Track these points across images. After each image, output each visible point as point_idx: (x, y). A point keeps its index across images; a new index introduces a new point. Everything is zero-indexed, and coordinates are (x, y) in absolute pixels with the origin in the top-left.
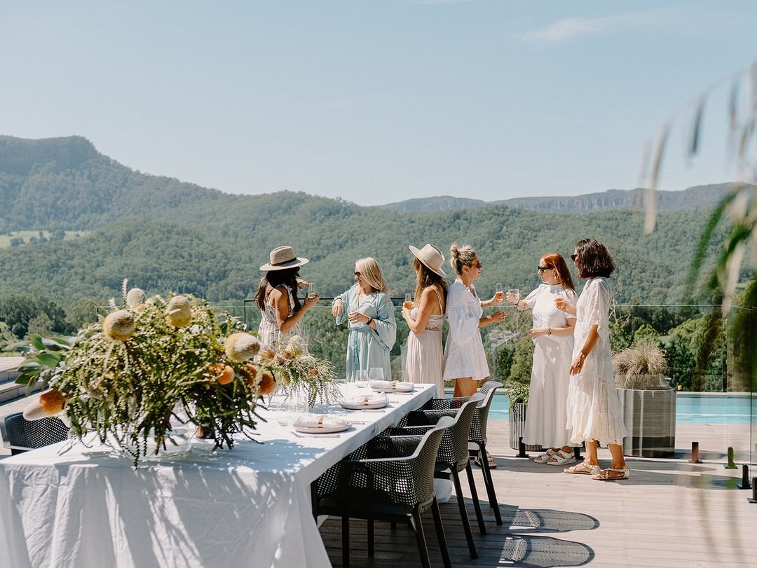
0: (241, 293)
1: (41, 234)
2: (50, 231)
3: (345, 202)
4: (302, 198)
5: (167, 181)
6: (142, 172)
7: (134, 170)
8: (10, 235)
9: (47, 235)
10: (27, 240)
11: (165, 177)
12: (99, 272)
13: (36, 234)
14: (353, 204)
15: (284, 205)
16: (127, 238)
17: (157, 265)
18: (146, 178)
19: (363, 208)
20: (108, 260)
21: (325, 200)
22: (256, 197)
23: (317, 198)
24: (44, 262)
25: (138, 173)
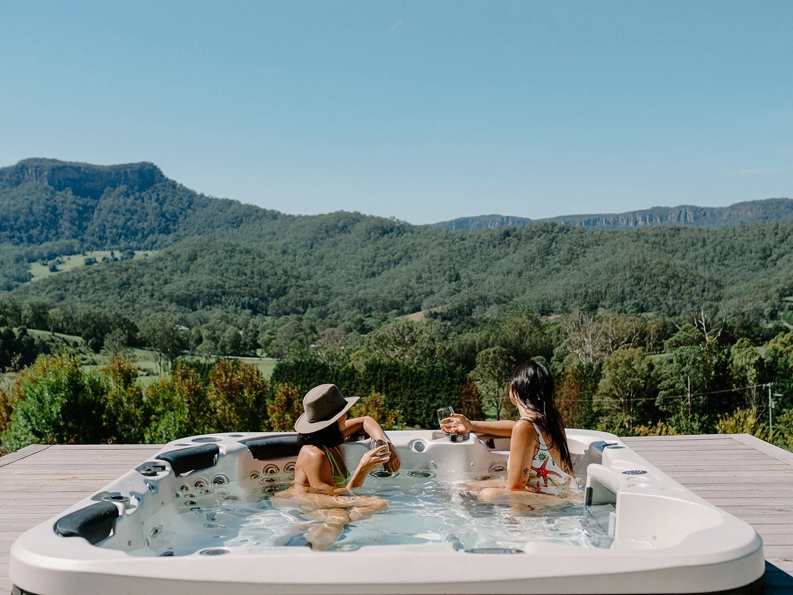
0: (301, 309)
1: (112, 254)
2: (121, 251)
3: (398, 221)
4: (357, 218)
5: (230, 203)
6: (206, 195)
7: (198, 193)
8: (84, 254)
9: (118, 254)
10: (99, 260)
11: (227, 200)
12: (167, 289)
13: (108, 254)
14: (405, 223)
15: (341, 224)
16: (193, 258)
17: (220, 282)
18: (210, 200)
19: (416, 227)
20: (175, 277)
21: (379, 219)
22: (314, 217)
23: (372, 217)
24: (117, 280)
25: (202, 196)
